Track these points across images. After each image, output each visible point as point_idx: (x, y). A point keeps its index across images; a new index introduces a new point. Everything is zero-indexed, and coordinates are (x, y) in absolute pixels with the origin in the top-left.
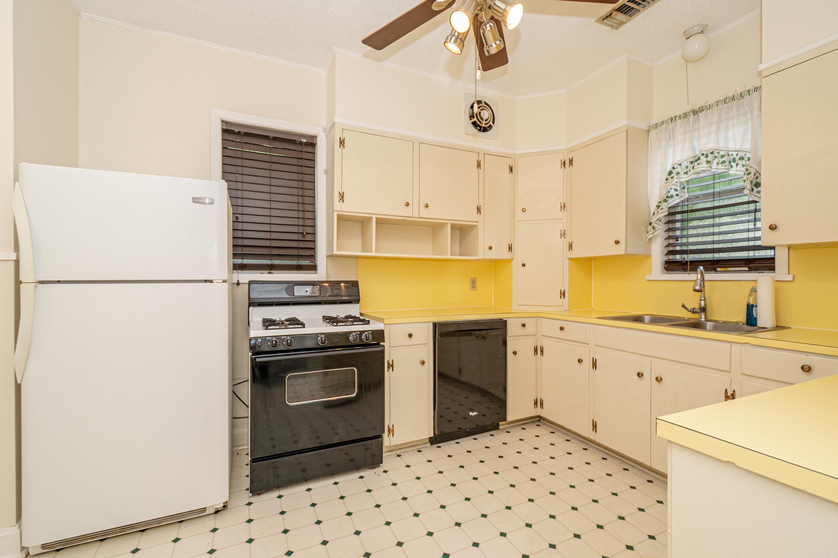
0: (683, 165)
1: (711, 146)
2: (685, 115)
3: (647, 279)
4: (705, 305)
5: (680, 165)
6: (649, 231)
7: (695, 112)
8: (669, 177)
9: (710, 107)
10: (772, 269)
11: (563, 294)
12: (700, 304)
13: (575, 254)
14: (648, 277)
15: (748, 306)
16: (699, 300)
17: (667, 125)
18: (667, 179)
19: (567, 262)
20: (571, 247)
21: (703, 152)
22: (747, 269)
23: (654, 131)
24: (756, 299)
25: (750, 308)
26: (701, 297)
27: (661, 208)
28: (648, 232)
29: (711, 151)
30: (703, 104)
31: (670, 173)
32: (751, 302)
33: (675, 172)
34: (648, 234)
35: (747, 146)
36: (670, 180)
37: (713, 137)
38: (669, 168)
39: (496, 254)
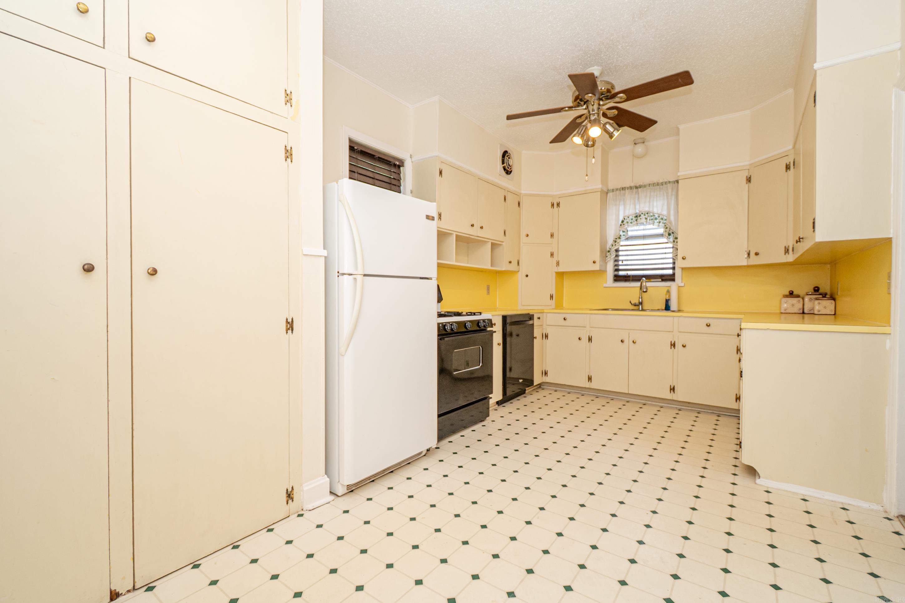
0: (630, 218)
1: (647, 209)
2: (631, 188)
3: (604, 286)
4: (642, 301)
5: (628, 217)
6: (608, 256)
7: (636, 188)
8: (622, 224)
9: (645, 186)
10: (673, 280)
11: (552, 297)
12: (639, 300)
13: (561, 269)
14: (605, 285)
15: (666, 300)
16: (638, 298)
17: (620, 192)
18: (621, 225)
19: (554, 274)
20: (558, 264)
21: (642, 212)
22: (660, 280)
23: (611, 194)
24: (670, 296)
25: (667, 301)
26: (640, 296)
27: (617, 242)
28: (607, 257)
29: (647, 212)
30: (641, 184)
31: (623, 222)
32: (667, 298)
33: (625, 221)
34: (607, 258)
35: (665, 213)
36: (622, 226)
37: (647, 204)
38: (621, 218)
39: (513, 267)
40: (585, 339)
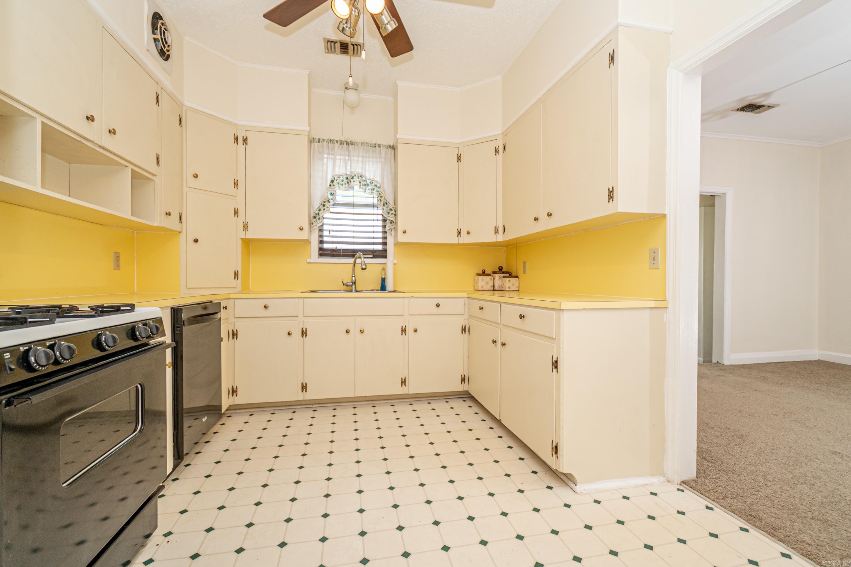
0: (340, 178)
1: (359, 171)
2: (341, 142)
3: (308, 262)
4: (355, 280)
5: (339, 177)
6: (314, 223)
7: (348, 144)
8: (331, 184)
9: (357, 144)
10: (385, 257)
11: (236, 275)
12: (352, 279)
13: (250, 235)
14: (309, 260)
15: (382, 278)
16: (351, 277)
17: (327, 144)
18: (330, 185)
19: (240, 242)
20: (245, 227)
21: (355, 174)
22: (372, 256)
23: (316, 144)
24: (385, 274)
25: (383, 280)
26: (353, 275)
27: (326, 206)
28: (312, 224)
29: (360, 175)
30: (353, 140)
31: (332, 181)
32: (383, 277)
33: (335, 181)
34: (312, 226)
35: (378, 179)
36: (332, 187)
37: (360, 165)
38: (330, 178)
39: (172, 223)
40: (297, 333)
